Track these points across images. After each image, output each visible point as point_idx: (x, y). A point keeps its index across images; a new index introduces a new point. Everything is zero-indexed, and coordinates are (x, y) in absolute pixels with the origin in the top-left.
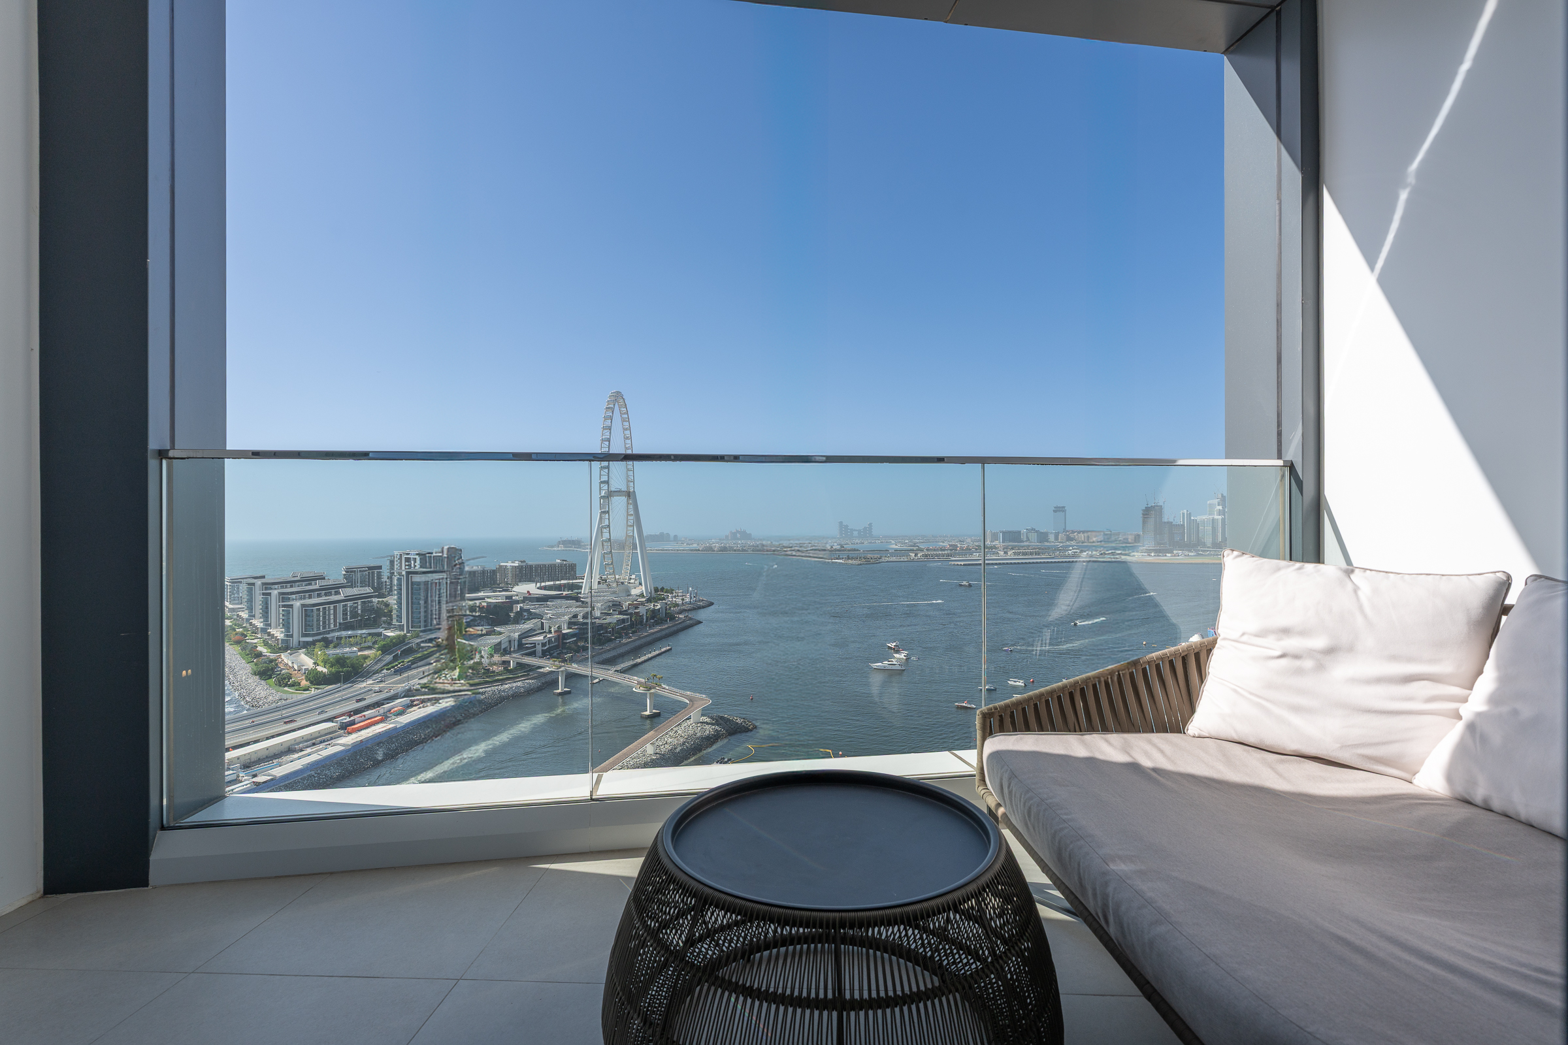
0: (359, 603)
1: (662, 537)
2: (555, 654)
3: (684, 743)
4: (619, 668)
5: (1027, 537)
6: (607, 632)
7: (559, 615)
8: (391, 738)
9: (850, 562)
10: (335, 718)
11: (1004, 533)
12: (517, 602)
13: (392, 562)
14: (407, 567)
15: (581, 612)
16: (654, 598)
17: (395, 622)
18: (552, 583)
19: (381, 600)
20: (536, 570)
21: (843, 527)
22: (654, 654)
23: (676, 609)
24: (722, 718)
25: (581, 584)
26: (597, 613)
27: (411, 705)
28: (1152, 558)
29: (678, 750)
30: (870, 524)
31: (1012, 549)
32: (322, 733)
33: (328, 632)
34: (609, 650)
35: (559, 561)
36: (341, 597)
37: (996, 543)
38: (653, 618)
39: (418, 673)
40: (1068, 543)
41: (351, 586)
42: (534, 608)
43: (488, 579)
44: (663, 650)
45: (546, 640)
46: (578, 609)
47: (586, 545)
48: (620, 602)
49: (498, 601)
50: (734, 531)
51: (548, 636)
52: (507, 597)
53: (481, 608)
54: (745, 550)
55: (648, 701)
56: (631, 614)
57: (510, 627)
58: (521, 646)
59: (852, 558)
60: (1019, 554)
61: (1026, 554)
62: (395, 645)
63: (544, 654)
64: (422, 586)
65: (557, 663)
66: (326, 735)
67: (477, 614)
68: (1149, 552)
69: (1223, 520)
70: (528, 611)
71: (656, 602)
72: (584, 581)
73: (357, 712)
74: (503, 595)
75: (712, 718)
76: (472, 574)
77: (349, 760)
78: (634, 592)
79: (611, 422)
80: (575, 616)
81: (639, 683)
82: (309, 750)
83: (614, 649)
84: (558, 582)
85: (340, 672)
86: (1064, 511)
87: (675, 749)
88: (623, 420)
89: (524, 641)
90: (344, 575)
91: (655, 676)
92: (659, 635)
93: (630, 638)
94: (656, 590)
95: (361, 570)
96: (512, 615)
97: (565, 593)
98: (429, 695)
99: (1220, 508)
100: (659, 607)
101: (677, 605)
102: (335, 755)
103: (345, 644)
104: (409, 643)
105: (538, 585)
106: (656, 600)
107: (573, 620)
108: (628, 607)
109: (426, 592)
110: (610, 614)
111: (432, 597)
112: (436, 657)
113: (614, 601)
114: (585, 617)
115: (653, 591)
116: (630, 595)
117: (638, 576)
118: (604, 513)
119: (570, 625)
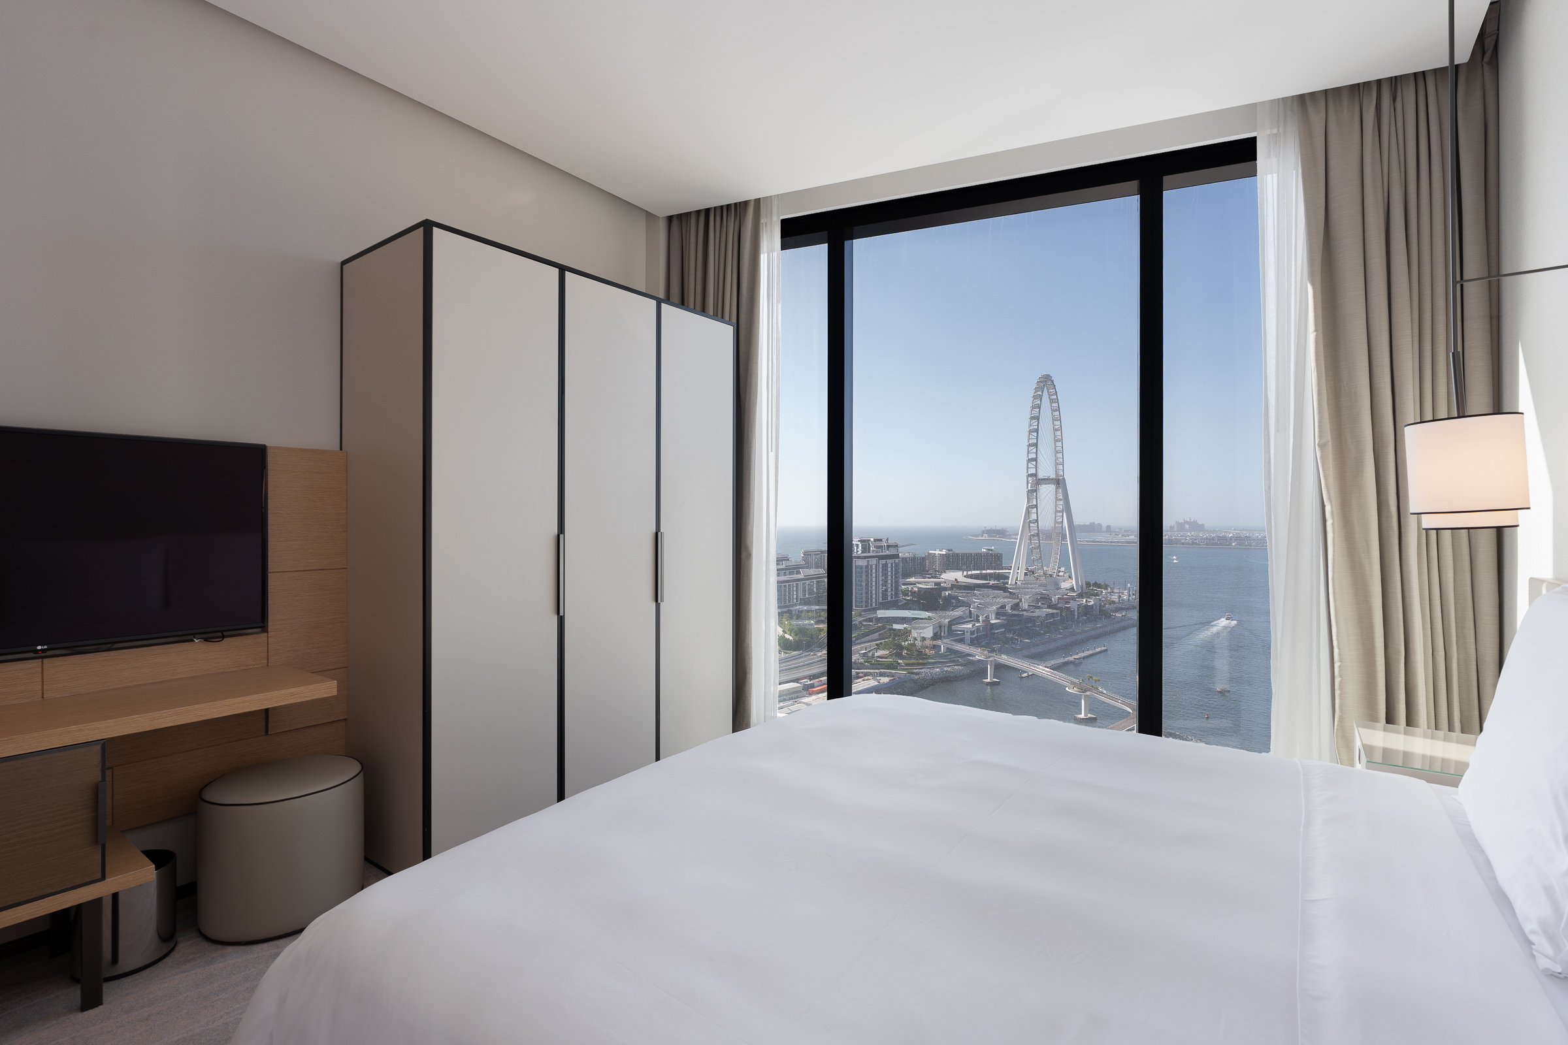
0: (815, 583)
1: (1092, 528)
2: (983, 643)
4: (1050, 664)
6: (1035, 626)
7: (986, 605)
10: (799, 679)
12: (945, 589)
15: (1009, 603)
16: (1086, 593)
18: (978, 572)
20: (962, 559)
22: (1089, 653)
23: (1112, 606)
25: (1007, 575)
26: (1025, 605)
32: (790, 691)
33: (793, 606)
34: (1038, 645)
35: (985, 550)
36: (801, 576)
38: (1085, 614)
41: (809, 568)
42: (961, 596)
43: (918, 566)
44: (1098, 650)
45: (975, 629)
46: (1006, 600)
47: (1011, 535)
48: (1048, 596)
49: (927, 587)
50: (1181, 521)
51: (977, 625)
52: (936, 584)
53: (913, 593)
54: (1196, 544)
55: (1083, 702)
56: (1061, 609)
57: (942, 613)
58: (951, 632)
63: (973, 643)
64: (864, 570)
65: (986, 652)
66: (793, 693)
67: (909, 598)
70: (956, 598)
71: (1088, 597)
72: (1012, 571)
73: (815, 676)
74: (932, 582)
76: (905, 560)
78: (1065, 585)
80: (1003, 607)
81: (1072, 683)
83: (1044, 643)
84: (984, 572)
85: (801, 641)
89: (954, 627)
90: (804, 557)
91: (1091, 677)
92: (1093, 633)
93: (1061, 633)
94: (1088, 584)
95: (817, 553)
96: (941, 601)
97: (992, 582)
98: (871, 669)
100: (1092, 603)
101: (1114, 602)
103: (805, 617)
104: (854, 621)
105: (965, 573)
106: (1089, 595)
107: (1001, 611)
108: (1058, 601)
109: (867, 576)
110: (1038, 608)
111: (871, 580)
112: (876, 636)
113: (1042, 594)
114: (1012, 608)
115: (1084, 586)
116: (1059, 588)
117: (1068, 568)
118: (1032, 500)
119: (998, 615)
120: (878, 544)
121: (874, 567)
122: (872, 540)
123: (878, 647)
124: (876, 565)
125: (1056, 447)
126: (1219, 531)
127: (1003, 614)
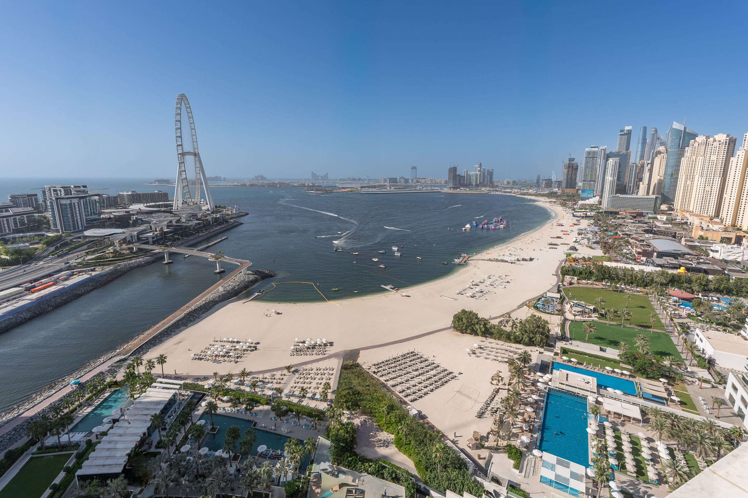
0: (25, 217)
1: (216, 179)
2: (161, 243)
3: (239, 285)
4: (199, 248)
5: (400, 181)
6: (190, 230)
7: (160, 222)
8: (62, 294)
9: (318, 192)
10: (21, 284)
11: (389, 179)
12: (133, 215)
13: (44, 192)
14: (55, 195)
15: (174, 220)
16: (215, 211)
17: (52, 227)
18: (154, 204)
19: (40, 214)
20: (143, 197)
21: (313, 174)
22: (218, 240)
23: (228, 217)
24: (258, 271)
25: (172, 204)
26: (183, 220)
27: (73, 274)
28: (452, 191)
29: (236, 288)
30: (327, 173)
31: (393, 186)
32: (13, 294)
33: (6, 235)
34: (192, 239)
35: (157, 191)
36: (11, 213)
37: (386, 183)
38: (216, 222)
39: (74, 257)
40: (417, 184)
41: (17, 207)
42: (145, 218)
43: (113, 202)
44: (223, 238)
45: (154, 235)
46: (172, 218)
47: (172, 182)
48: (196, 214)
49: (120, 214)
50: (257, 176)
51: (155, 233)
52: (126, 212)
53: (111, 218)
54: (263, 186)
55: (218, 265)
56: (203, 220)
57: (131, 229)
58: (139, 239)
59: (319, 190)
60: (396, 189)
61: (399, 189)
62: (55, 241)
63: (154, 243)
64: (68, 206)
65: (163, 247)
66: (16, 295)
68: (450, 188)
69: (480, 174)
70: (141, 219)
71: (217, 213)
72: (174, 202)
73: (35, 280)
74: (123, 211)
75: (253, 271)
77: (35, 308)
78: (204, 208)
79: (180, 111)
81: (212, 256)
82: (5, 304)
83: (195, 239)
84: (157, 203)
85: (19, 258)
86: (416, 169)
87: (235, 288)
89: (140, 236)
90: (10, 200)
91: (220, 252)
92: (220, 231)
93: (204, 233)
94: (216, 207)
95: (23, 196)
96: (131, 222)
97: (163, 209)
98: (83, 268)
99: (479, 169)
100: (219, 216)
101: (229, 215)
102: (25, 306)
103: (19, 241)
104: (65, 240)
105: (145, 205)
106: (217, 212)
107: (170, 224)
108: (201, 217)
109: (72, 210)
110: (191, 221)
111: (76, 213)
112: (86, 247)
113: (192, 213)
114: (176, 222)
115: (214, 208)
116: (201, 210)
117: (205, 199)
118: (182, 163)
119: (168, 227)
120: (78, 189)
121: (76, 204)
122: (72, 186)
123: (87, 254)
124: (78, 203)
125: (192, 134)
127: (171, 226)
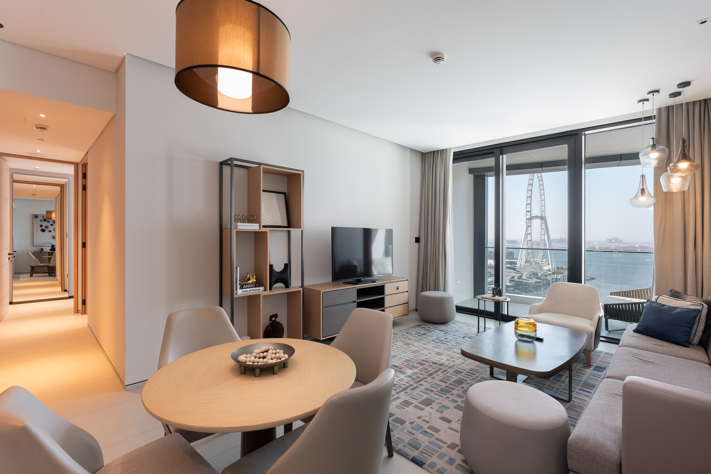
1: (561, 241)
15: (517, 276)
16: (557, 272)
25: (516, 262)
26: (524, 277)
38: (556, 282)
46: (514, 274)
47: (519, 243)
48: (537, 273)
70: (489, 273)
71: (558, 274)
72: (518, 261)
78: (546, 268)
79: (533, 181)
80: (513, 277)
88: (539, 181)
94: (558, 268)
97: (508, 266)
107: (512, 279)
108: (541, 276)
110: (531, 278)
113: (533, 272)
114: (518, 279)
115: (556, 269)
116: (542, 270)
117: (547, 260)
118: (529, 226)
119: (511, 281)
125: (541, 203)
126: (631, 243)
127: (513, 281)
